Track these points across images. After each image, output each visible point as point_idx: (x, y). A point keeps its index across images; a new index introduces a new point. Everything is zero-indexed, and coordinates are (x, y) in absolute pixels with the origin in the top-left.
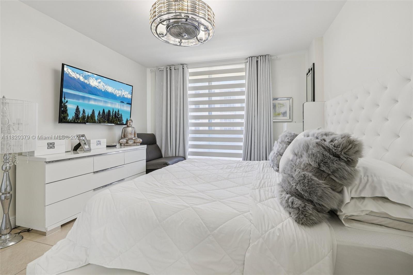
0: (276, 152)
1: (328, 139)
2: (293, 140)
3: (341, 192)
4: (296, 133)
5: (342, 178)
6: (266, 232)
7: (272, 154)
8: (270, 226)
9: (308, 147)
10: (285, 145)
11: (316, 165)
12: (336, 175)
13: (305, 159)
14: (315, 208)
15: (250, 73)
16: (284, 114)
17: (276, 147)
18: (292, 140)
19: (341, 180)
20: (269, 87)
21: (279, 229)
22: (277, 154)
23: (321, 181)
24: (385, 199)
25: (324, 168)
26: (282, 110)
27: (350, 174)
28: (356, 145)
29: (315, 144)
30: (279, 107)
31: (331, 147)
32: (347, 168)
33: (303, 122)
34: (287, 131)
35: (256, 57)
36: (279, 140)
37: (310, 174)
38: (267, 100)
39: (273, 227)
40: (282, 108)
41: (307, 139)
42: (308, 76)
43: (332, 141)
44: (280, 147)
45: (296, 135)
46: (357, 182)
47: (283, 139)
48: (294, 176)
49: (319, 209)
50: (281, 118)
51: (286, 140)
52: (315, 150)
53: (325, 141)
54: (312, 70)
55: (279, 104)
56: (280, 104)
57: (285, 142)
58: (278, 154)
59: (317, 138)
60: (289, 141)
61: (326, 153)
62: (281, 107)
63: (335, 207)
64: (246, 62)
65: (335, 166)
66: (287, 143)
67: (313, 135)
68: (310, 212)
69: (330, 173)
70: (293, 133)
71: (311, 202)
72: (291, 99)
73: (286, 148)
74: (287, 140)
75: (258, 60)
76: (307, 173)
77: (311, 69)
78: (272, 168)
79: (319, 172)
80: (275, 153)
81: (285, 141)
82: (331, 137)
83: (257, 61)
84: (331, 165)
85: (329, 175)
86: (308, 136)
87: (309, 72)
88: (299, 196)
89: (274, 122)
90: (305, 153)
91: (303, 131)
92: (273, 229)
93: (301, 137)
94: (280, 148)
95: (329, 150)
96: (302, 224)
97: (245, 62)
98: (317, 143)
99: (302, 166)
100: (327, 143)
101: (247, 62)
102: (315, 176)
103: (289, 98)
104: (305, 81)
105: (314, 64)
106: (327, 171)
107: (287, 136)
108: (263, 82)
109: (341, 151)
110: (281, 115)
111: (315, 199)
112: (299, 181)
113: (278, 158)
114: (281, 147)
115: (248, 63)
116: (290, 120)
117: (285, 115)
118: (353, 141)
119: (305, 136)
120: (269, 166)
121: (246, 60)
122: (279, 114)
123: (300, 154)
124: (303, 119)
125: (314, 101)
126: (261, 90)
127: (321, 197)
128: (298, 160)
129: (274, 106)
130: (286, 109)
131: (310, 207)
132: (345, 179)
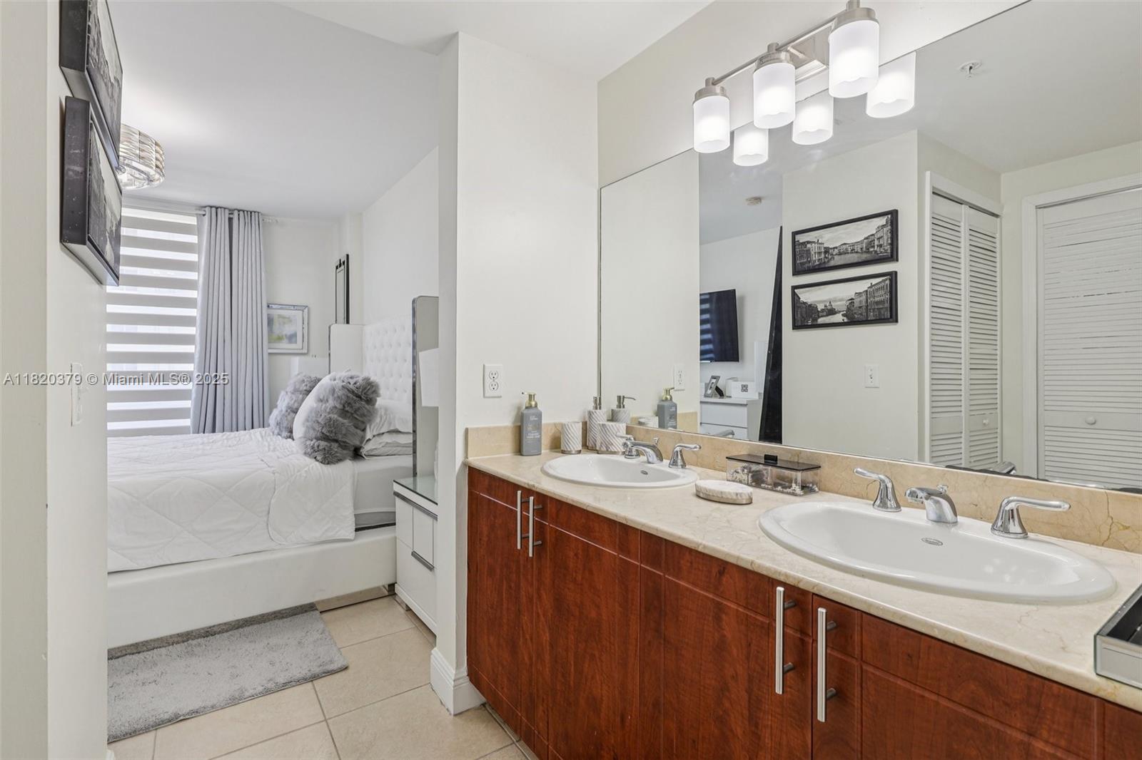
0: (284, 409)
1: (352, 382)
2: (314, 387)
3: (364, 430)
4: (319, 377)
5: (363, 415)
6: (292, 476)
7: (275, 412)
8: (296, 470)
9: (334, 390)
10: (301, 396)
11: (341, 407)
12: (358, 413)
13: (331, 403)
14: (340, 446)
15: (213, 242)
16: (292, 338)
17: (283, 402)
18: (312, 387)
19: (361, 417)
20: (259, 280)
21: (306, 471)
22: (287, 411)
23: (345, 421)
24: (397, 432)
25: (347, 409)
26: (288, 330)
27: (369, 411)
28: (373, 386)
29: (341, 388)
30: (280, 324)
31: (354, 389)
32: (366, 406)
33: (329, 354)
34: (304, 374)
35: (227, 211)
36: (290, 389)
37: (336, 416)
38: (254, 309)
39: (299, 471)
40: (286, 326)
41: (333, 382)
42: (338, 270)
43: (355, 383)
44: (292, 399)
45: (319, 380)
46: (378, 420)
47: (297, 387)
48: (320, 420)
49: (344, 446)
50: (284, 346)
51: (303, 387)
52: (340, 393)
53: (350, 383)
54: (344, 264)
55: (280, 316)
56: (284, 318)
57: (301, 392)
58: (289, 411)
59: (343, 382)
60: (308, 388)
61: (350, 395)
62: (284, 323)
63: (357, 443)
64: (200, 214)
65: (357, 405)
66: (305, 392)
67: (340, 378)
68: (336, 450)
69: (353, 412)
70: (313, 376)
71: (336, 441)
72: (307, 309)
73: (303, 400)
74: (305, 388)
75: (231, 216)
76: (332, 416)
77: (344, 262)
78: (279, 437)
79: (344, 412)
80: (282, 411)
81: (301, 389)
82: (355, 380)
83: (230, 220)
84: (353, 404)
85: (352, 414)
86: (335, 380)
87: (340, 265)
88: (325, 438)
89: (269, 354)
90: (331, 397)
91: (329, 373)
92: (299, 473)
93: (326, 381)
94: (293, 401)
95: (353, 392)
96: (328, 464)
97: (197, 214)
98: (343, 386)
99: (328, 410)
100: (351, 386)
101: (204, 215)
102: (339, 416)
103: (302, 308)
104: (333, 279)
105: (348, 256)
106: (350, 411)
107: (303, 381)
108: (245, 268)
109: (362, 392)
110: (285, 340)
111: (340, 437)
112: (325, 424)
113: (289, 417)
114: (294, 399)
115: (206, 219)
116: (305, 351)
117: (294, 340)
118: (372, 382)
119: (331, 380)
120: (271, 434)
121: (199, 210)
122: (280, 339)
123: (325, 399)
124: (330, 349)
125: (348, 322)
126: (240, 285)
127: (345, 435)
128: (324, 405)
129: (270, 321)
130: (296, 327)
131: (335, 445)
132: (365, 416)
